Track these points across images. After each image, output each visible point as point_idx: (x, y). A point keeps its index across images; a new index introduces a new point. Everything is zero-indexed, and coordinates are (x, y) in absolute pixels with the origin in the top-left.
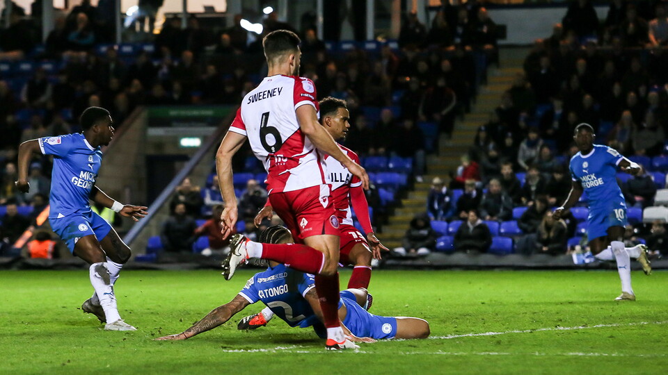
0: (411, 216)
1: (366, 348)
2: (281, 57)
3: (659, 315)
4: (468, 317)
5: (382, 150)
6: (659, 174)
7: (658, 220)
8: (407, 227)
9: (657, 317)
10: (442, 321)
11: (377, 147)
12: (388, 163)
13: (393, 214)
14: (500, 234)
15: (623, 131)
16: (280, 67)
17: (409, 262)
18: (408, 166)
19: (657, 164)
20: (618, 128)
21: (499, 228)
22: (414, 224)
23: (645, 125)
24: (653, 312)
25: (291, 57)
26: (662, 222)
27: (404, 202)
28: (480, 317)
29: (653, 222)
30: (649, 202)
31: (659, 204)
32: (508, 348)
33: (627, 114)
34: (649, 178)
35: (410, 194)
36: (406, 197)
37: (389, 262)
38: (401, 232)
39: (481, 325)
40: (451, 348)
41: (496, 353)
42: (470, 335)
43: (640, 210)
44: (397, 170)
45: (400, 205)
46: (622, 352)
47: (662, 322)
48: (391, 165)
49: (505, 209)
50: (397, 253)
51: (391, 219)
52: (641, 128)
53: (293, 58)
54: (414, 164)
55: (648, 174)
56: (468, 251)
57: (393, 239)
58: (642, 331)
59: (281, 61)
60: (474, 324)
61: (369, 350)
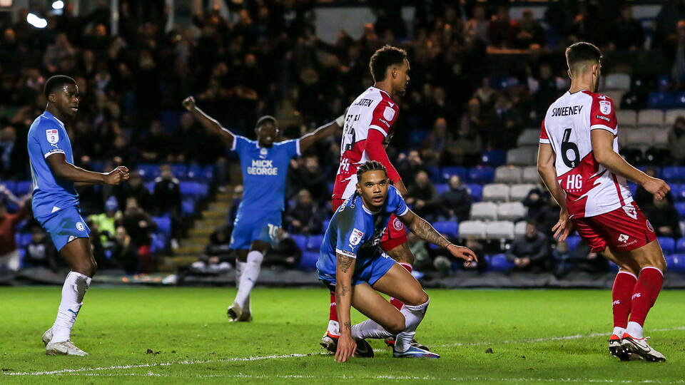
0: (211, 229)
1: (161, 371)
2: (585, 66)
3: (473, 336)
4: (272, 338)
5: (181, 158)
6: (476, 186)
7: (472, 236)
8: (206, 241)
9: (471, 338)
10: (243, 342)
11: (176, 154)
12: (187, 172)
13: (192, 226)
14: (308, 250)
15: (438, 140)
16: (583, 77)
17: (209, 279)
18: (209, 175)
19: (473, 176)
20: (432, 137)
21: (307, 243)
22: (214, 238)
23: (461, 133)
24: (467, 333)
25: (594, 67)
26: (477, 237)
27: (205, 214)
28: (285, 338)
29: (468, 238)
30: (465, 216)
31: (475, 219)
32: (314, 371)
33: (441, 122)
34: (464, 190)
35: (212, 205)
36: (206, 209)
37: (189, 279)
38: (200, 246)
39: (286, 346)
40: (252, 372)
41: (301, 377)
42: (274, 357)
43: (455, 225)
44: (198, 179)
45: (200, 218)
46: (434, 375)
47: (476, 343)
48: (191, 174)
49: (315, 221)
50: (195, 269)
51: (191, 232)
52: (456, 137)
53: (596, 68)
54: (216, 172)
55: (464, 186)
56: (274, 268)
57: (192, 254)
58: (456, 353)
59: (585, 72)
60: (278, 346)
61: (164, 373)
